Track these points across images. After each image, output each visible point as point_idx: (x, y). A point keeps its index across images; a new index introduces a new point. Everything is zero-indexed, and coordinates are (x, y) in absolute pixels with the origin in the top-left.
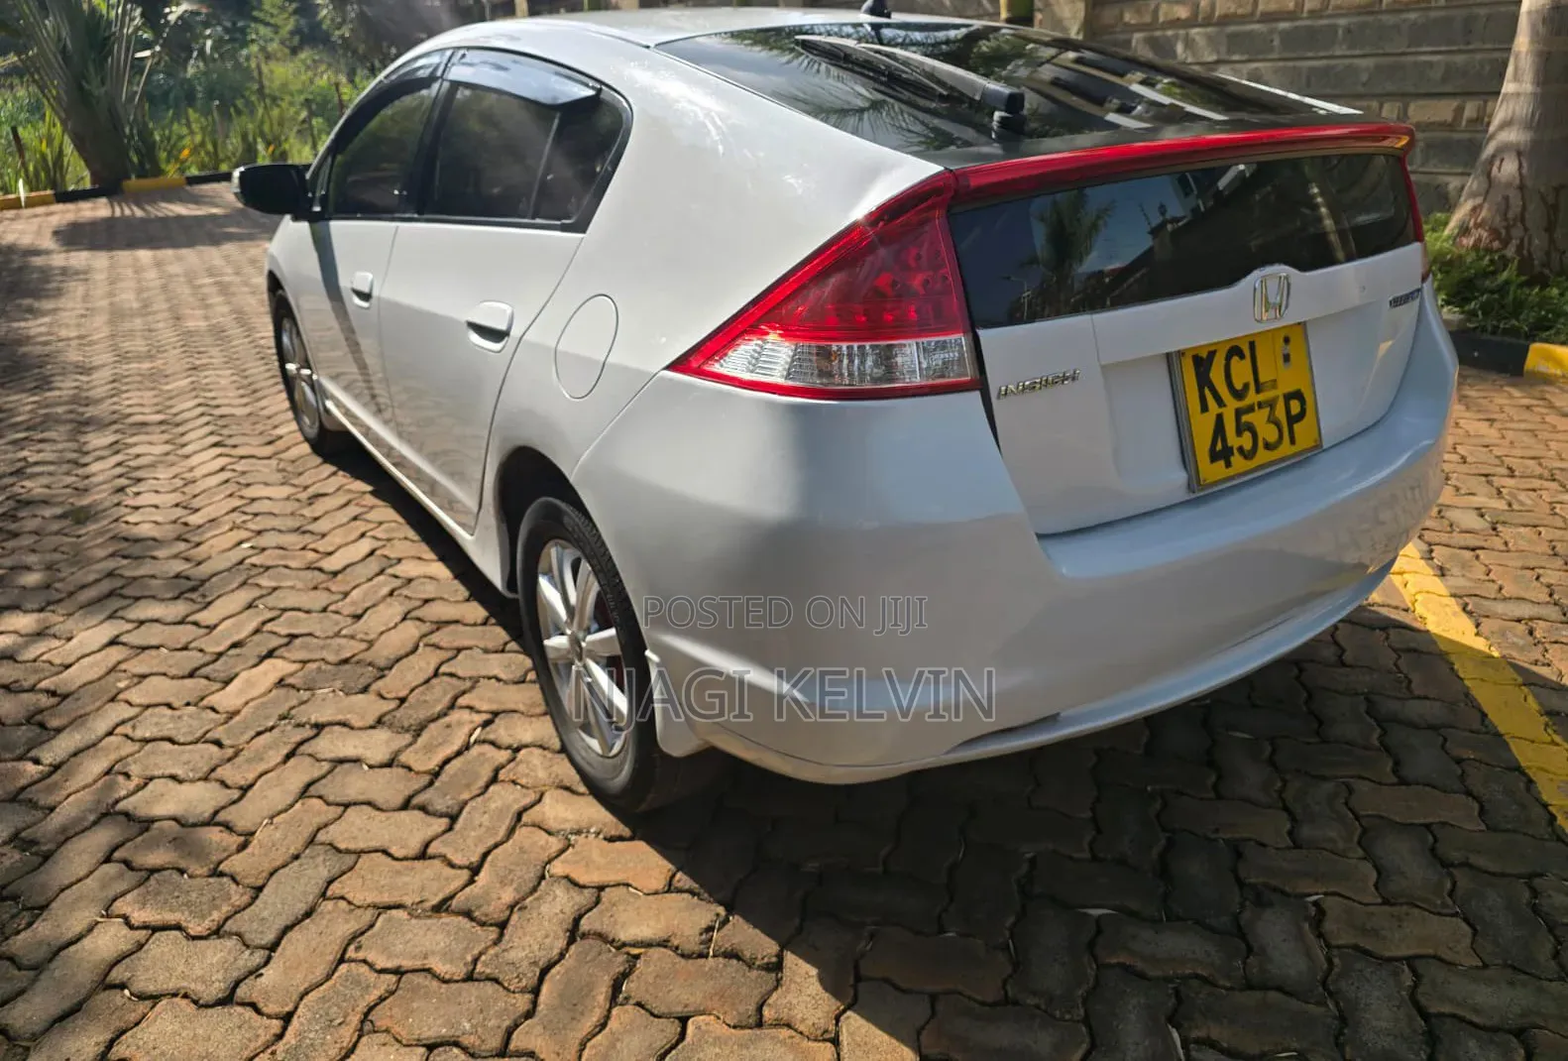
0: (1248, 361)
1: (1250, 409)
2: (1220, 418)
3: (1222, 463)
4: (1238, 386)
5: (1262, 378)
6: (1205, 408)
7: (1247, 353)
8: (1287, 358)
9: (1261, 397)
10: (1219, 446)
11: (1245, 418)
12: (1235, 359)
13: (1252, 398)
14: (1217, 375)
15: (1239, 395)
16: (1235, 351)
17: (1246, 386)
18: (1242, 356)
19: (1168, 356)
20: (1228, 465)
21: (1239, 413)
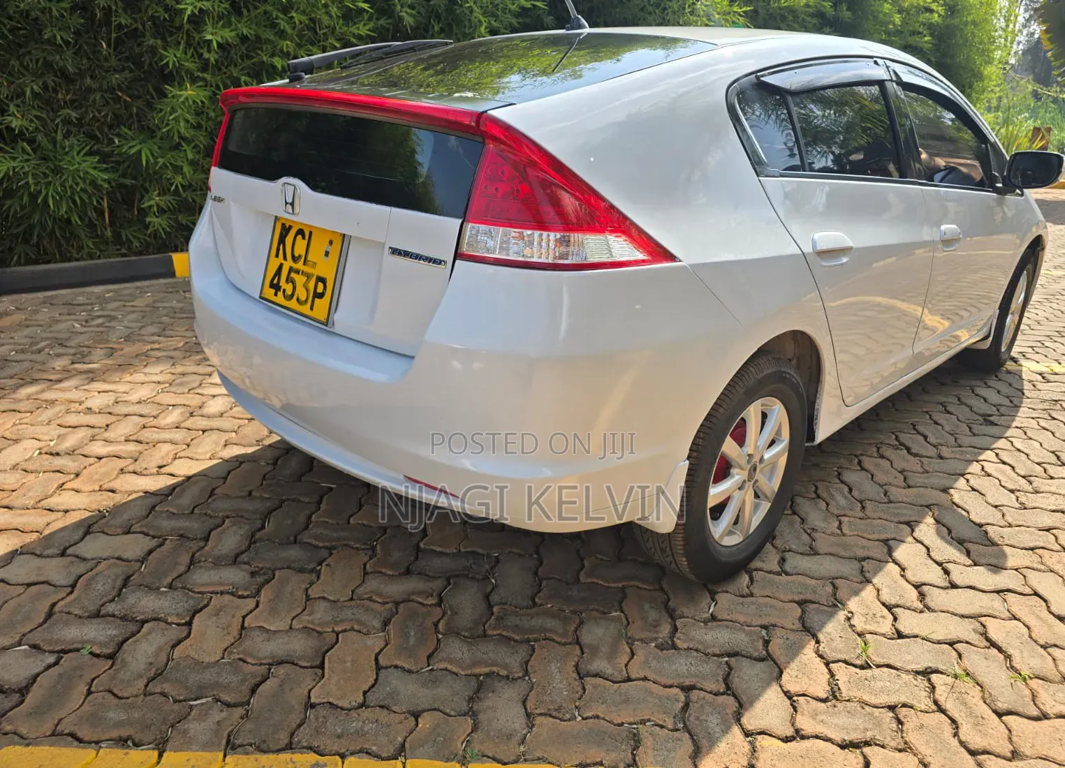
0: (306, 242)
1: (297, 272)
2: (281, 265)
3: (274, 291)
4: (296, 255)
5: (309, 258)
6: (277, 256)
7: (307, 237)
8: (327, 254)
9: (306, 269)
10: (275, 281)
11: (293, 275)
12: (300, 237)
13: (300, 265)
14: (289, 240)
15: (295, 259)
16: (300, 232)
17: (300, 256)
18: (304, 238)
19: (276, 217)
20: (276, 295)
21: (291, 270)
